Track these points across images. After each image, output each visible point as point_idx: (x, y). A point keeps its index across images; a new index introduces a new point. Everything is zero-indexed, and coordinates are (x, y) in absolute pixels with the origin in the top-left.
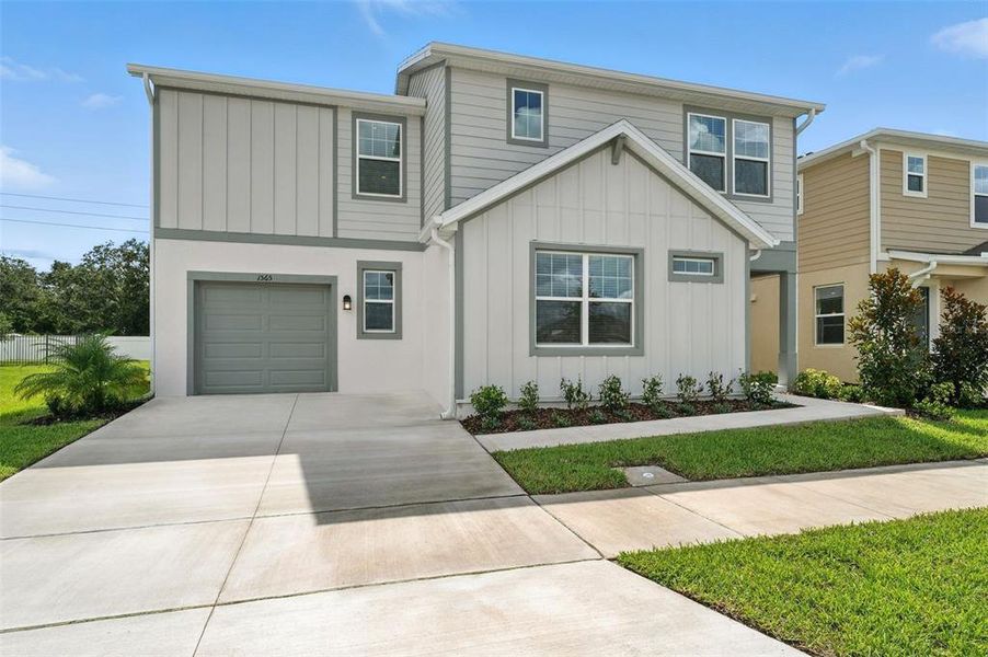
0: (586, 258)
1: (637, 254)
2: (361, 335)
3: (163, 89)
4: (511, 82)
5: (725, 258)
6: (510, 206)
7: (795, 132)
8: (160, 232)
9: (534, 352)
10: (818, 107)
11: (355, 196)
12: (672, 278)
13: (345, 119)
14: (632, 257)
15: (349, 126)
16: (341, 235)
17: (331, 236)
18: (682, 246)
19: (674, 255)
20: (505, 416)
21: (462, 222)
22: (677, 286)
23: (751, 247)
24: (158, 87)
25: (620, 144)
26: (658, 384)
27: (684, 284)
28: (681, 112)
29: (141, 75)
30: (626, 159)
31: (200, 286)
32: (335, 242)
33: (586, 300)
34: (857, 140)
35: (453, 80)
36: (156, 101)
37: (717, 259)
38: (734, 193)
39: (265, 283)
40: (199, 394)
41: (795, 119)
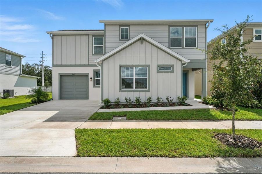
0: (134, 68)
1: (148, 66)
2: (94, 86)
3: (54, 36)
4: (120, 26)
5: (174, 66)
6: (114, 57)
7: (206, 28)
8: (54, 66)
9: (120, 90)
10: (211, 21)
11: (93, 55)
12: (158, 72)
13: (91, 37)
14: (147, 67)
15: (92, 39)
16: (90, 64)
17: (88, 64)
18: (161, 63)
19: (158, 66)
20: (110, 105)
21: (103, 61)
22: (159, 74)
23: (183, 62)
24: (53, 35)
25: (142, 39)
26: (150, 99)
27: (162, 73)
28: (168, 27)
29: (49, 33)
30: (144, 42)
31: (61, 76)
32: (89, 65)
33: (134, 78)
34: (235, 27)
35: (106, 27)
36: (53, 38)
37: (172, 66)
38: (185, 47)
39: (74, 75)
40: (61, 99)
41: (206, 24)
